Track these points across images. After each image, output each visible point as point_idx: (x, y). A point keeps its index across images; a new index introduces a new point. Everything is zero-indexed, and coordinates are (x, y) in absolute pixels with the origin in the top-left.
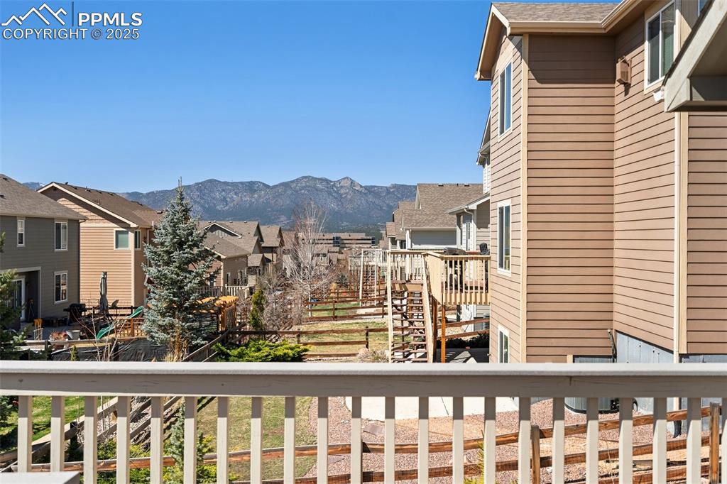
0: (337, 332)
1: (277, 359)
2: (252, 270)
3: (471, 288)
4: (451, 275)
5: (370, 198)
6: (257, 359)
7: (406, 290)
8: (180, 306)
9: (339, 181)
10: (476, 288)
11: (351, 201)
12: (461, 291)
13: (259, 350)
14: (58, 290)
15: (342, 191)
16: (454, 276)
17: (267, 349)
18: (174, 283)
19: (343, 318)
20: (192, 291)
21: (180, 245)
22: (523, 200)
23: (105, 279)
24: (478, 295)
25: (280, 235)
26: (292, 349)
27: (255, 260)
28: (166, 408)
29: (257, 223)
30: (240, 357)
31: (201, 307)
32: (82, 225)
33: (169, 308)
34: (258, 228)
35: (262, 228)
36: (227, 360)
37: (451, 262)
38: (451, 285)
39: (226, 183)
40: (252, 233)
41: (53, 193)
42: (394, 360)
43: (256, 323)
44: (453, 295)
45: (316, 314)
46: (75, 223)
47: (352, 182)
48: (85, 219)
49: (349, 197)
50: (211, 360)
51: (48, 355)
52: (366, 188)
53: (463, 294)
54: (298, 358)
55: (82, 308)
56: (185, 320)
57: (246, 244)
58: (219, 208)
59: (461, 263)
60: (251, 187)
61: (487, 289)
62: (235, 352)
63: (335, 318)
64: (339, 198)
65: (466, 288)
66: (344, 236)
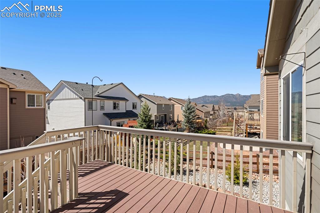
0: (227, 129)
1: (209, 134)
2: (212, 115)
3: (256, 120)
4: (250, 117)
5: (244, 98)
6: (204, 133)
7: (240, 120)
8: (189, 122)
9: (236, 95)
10: (258, 120)
11: (239, 99)
12: (253, 121)
13: (205, 131)
14: (170, 118)
15: (237, 97)
16: (251, 117)
17: (207, 131)
18: (188, 117)
19: (230, 126)
20: (191, 119)
21: (189, 109)
22: (265, 98)
23: (178, 116)
24: (257, 122)
25: (219, 107)
26: (212, 132)
27: (212, 113)
28: (184, 141)
29: (213, 105)
30: (201, 133)
31: (193, 122)
32: (175, 105)
33: (187, 122)
34: (213, 106)
35: (214, 106)
36: (198, 133)
37: (250, 114)
38: (250, 119)
39: (209, 96)
40: (212, 106)
41: (170, 99)
42: (235, 136)
43: (205, 126)
44: (251, 122)
45: (224, 125)
46: (173, 105)
47: (239, 95)
48: (175, 104)
49: (239, 98)
50: (195, 133)
51: (166, 130)
52: (243, 96)
53: (254, 122)
54: (214, 134)
55: (174, 121)
56: (189, 124)
57: (210, 109)
58: (207, 101)
59: (253, 114)
60: (214, 97)
61: (259, 120)
62: (200, 132)
63: (228, 126)
64: (236, 98)
65: (255, 120)
66: (236, 107)
